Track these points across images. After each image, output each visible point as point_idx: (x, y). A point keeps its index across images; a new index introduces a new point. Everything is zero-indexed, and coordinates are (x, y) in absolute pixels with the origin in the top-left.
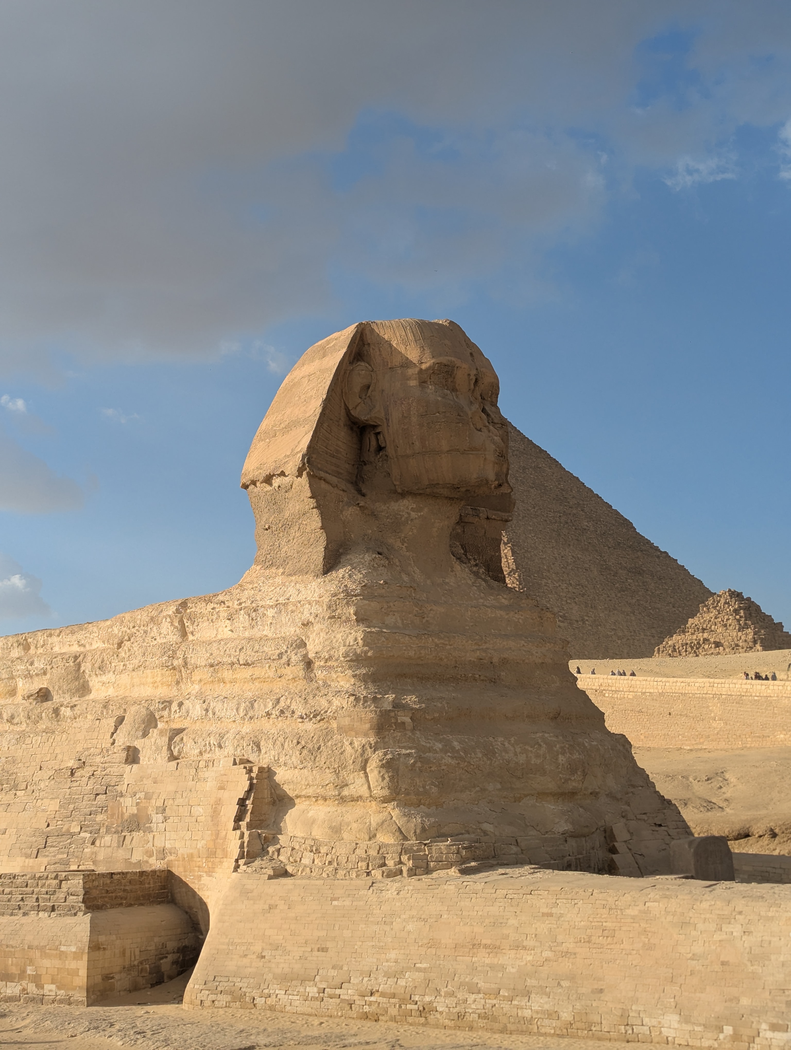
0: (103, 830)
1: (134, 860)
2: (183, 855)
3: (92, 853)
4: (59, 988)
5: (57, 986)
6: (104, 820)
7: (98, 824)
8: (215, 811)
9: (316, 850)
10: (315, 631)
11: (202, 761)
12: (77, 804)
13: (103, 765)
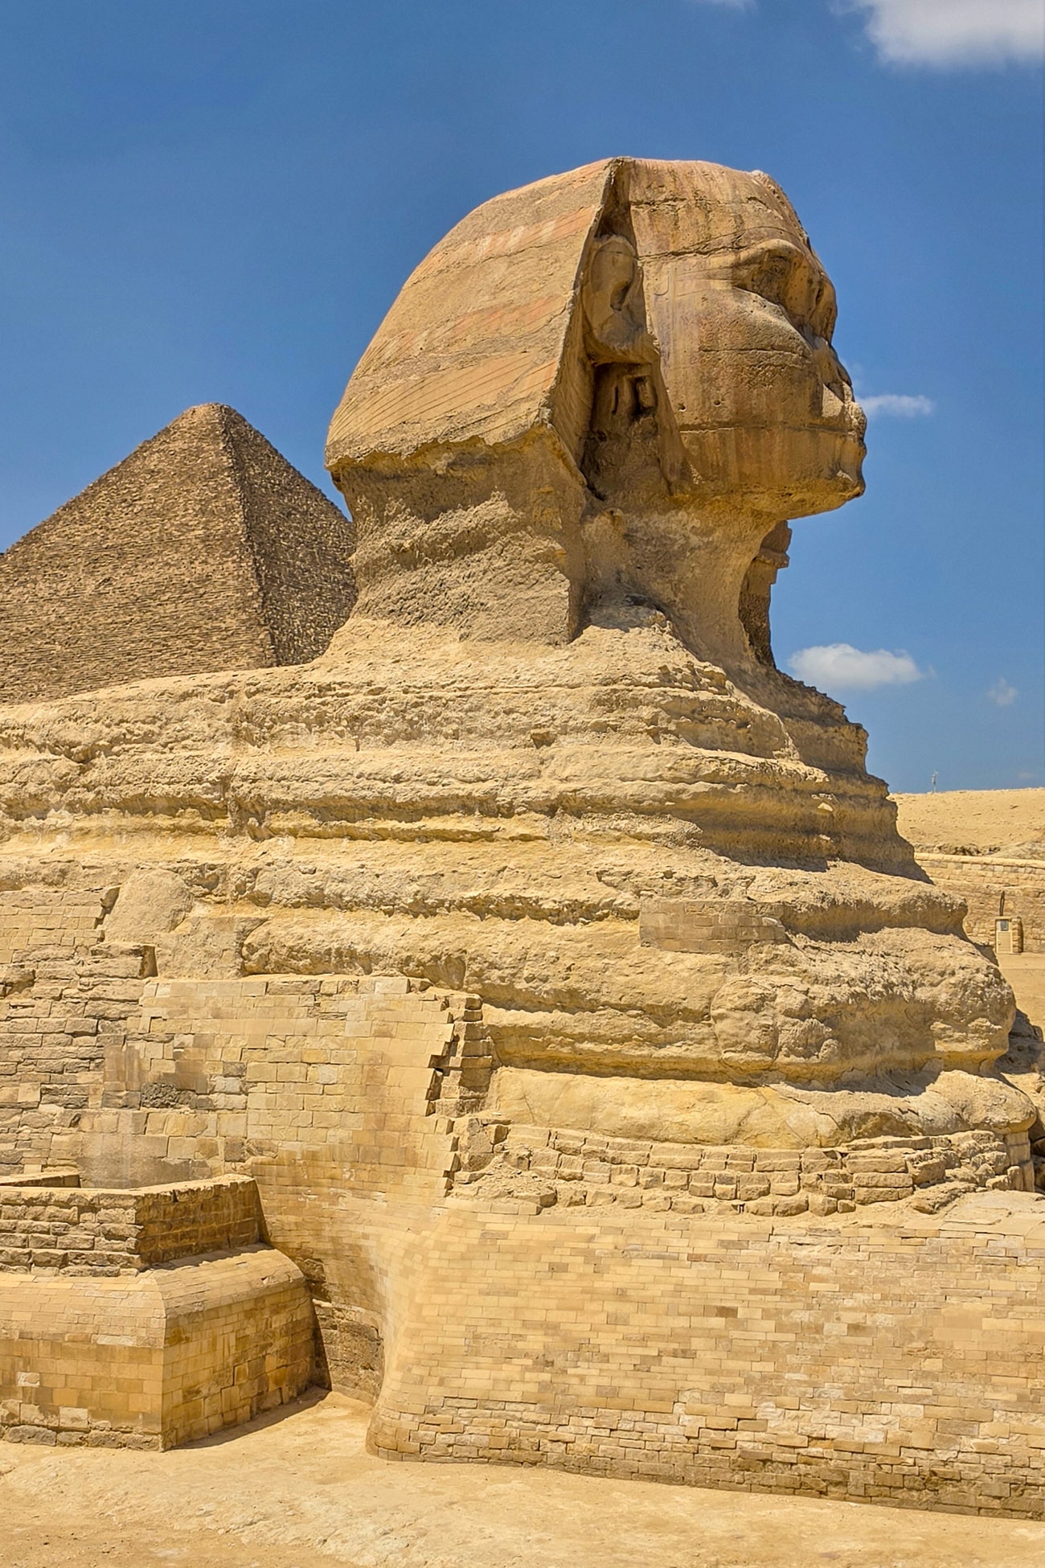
0: (94, 1102)
1: (173, 1159)
2: (291, 1154)
3: (76, 1144)
4: (94, 1414)
5: (90, 1411)
6: (96, 1082)
7: (83, 1089)
8: (372, 1078)
9: (613, 1159)
10: (567, 745)
11: (330, 981)
12: (28, 1050)
13: (83, 980)
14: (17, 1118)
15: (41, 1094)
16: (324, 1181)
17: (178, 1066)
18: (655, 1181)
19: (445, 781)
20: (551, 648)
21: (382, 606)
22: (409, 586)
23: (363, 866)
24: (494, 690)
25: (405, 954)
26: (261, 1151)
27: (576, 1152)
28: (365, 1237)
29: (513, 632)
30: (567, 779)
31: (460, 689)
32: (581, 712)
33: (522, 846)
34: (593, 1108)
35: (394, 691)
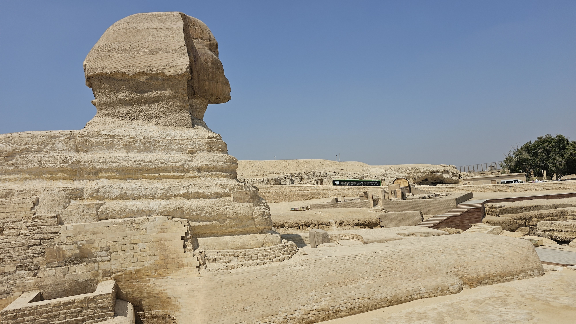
0: (43, 267)
1: (82, 280)
2: (130, 271)
3: (37, 282)
6: (43, 261)
7: (36, 264)
8: (161, 244)
9: (237, 255)
10: (199, 154)
11: (137, 219)
13: (30, 228)
14: (6, 278)
15: (16, 268)
16: (144, 277)
17: (80, 251)
18: (249, 259)
19: (166, 162)
20: (188, 129)
21: (116, 115)
22: (127, 110)
23: (141, 186)
24: (174, 139)
25: (163, 210)
26: (118, 272)
27: (227, 255)
28: (164, 290)
29: (175, 124)
30: (202, 162)
31: (163, 138)
32: (203, 145)
33: (192, 179)
34: (227, 244)
35: (139, 138)
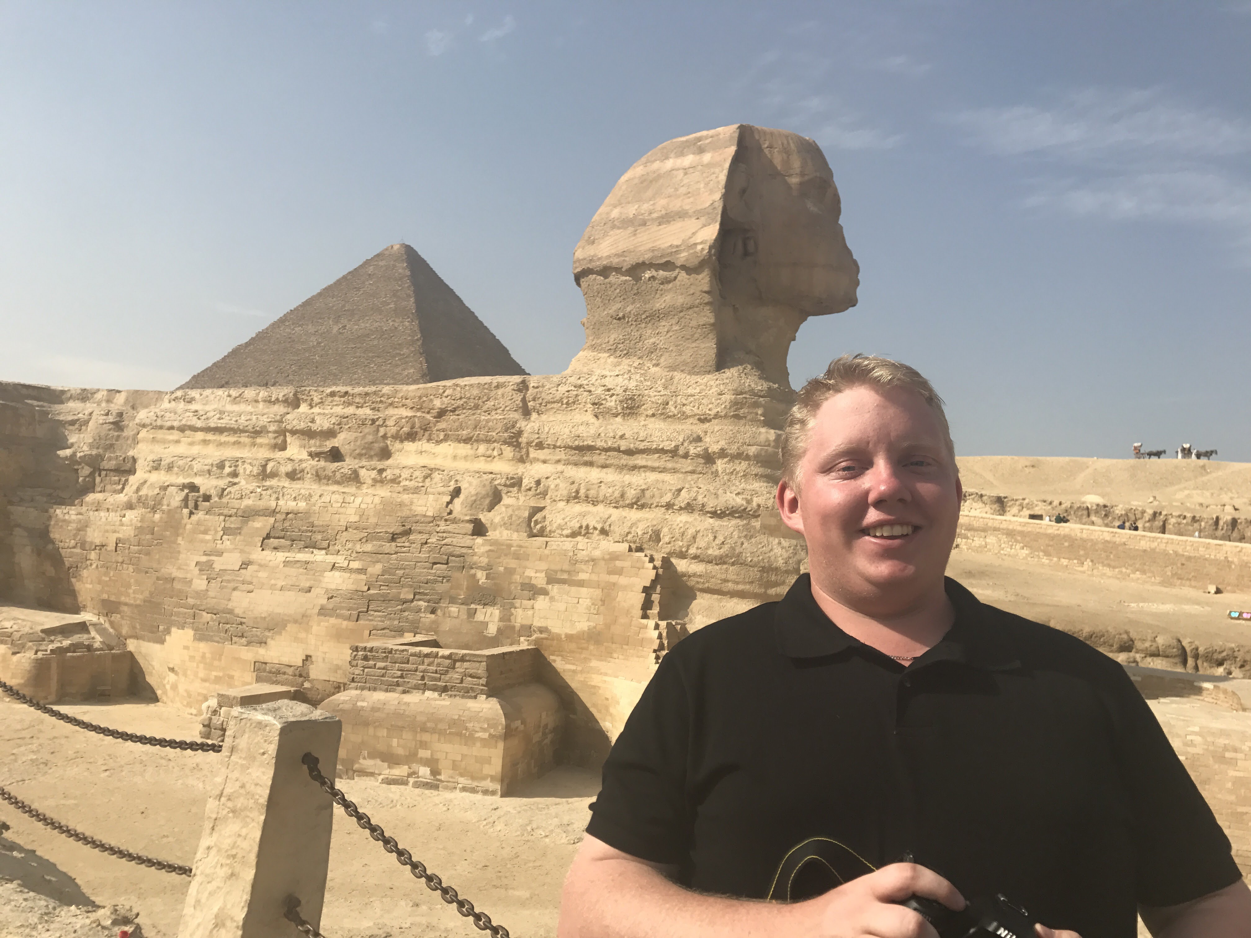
0: (445, 600)
2: (559, 634)
3: (434, 622)
6: (446, 590)
7: (438, 593)
8: (608, 596)
10: (717, 425)
11: (582, 543)
12: (407, 571)
13: (440, 534)
14: (400, 607)
15: (414, 595)
17: (494, 583)
19: (649, 440)
20: (706, 373)
21: (604, 346)
22: (621, 337)
25: (626, 530)
26: (541, 632)
28: (602, 682)
30: (717, 443)
32: (725, 408)
35: (618, 390)
